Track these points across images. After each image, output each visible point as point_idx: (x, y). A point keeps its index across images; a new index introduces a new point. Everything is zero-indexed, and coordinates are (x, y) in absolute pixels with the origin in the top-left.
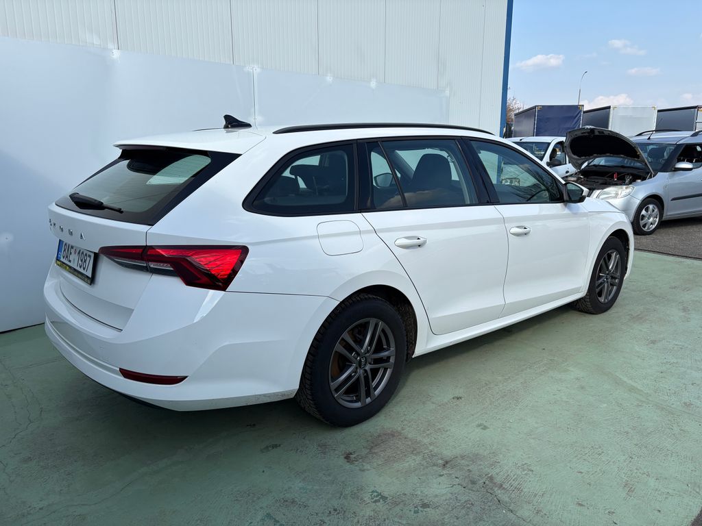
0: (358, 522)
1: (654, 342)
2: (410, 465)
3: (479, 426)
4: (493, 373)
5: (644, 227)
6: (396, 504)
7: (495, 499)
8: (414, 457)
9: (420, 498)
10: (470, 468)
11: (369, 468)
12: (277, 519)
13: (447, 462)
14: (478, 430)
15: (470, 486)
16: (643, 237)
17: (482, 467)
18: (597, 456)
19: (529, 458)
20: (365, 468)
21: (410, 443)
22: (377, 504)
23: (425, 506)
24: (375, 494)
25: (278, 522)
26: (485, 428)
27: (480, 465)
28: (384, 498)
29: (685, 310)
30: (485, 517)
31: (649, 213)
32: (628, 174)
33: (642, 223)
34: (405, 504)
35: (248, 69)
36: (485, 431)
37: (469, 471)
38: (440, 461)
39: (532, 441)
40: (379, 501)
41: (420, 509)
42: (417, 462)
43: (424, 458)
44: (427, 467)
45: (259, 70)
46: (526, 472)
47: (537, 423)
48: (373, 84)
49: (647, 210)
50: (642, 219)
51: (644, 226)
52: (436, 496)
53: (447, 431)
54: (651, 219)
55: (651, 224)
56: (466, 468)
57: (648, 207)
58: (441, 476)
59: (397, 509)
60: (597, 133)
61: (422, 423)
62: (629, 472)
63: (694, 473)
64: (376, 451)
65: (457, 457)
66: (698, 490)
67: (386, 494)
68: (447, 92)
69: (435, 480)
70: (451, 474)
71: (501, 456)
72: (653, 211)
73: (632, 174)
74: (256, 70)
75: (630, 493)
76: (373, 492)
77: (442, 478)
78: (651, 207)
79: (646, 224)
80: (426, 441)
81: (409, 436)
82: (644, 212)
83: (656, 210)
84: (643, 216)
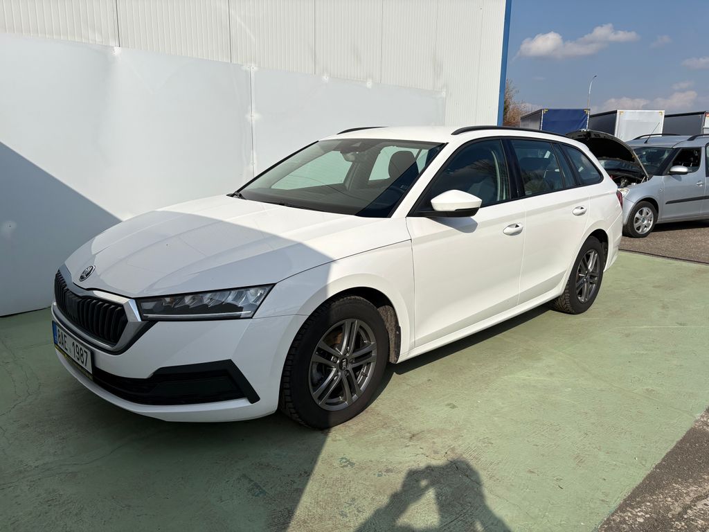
0: (326, 483)
1: (628, 335)
2: (379, 437)
3: (448, 405)
4: (468, 359)
5: (639, 230)
6: (362, 469)
7: (454, 466)
8: (383, 430)
9: (385, 464)
10: (433, 440)
11: (341, 438)
12: (252, 479)
13: (414, 435)
14: (447, 408)
15: (433, 455)
16: (637, 239)
17: (446, 440)
18: (554, 432)
19: (491, 433)
20: (337, 438)
21: (381, 418)
22: (345, 468)
23: (388, 471)
24: (344, 460)
25: (252, 481)
26: (454, 407)
27: (445, 438)
28: (352, 464)
29: (664, 307)
30: (442, 480)
31: (643, 215)
32: (623, 177)
33: (636, 225)
34: (370, 469)
35: (245, 68)
36: (453, 410)
37: (434, 443)
38: (408, 434)
39: (496, 419)
40: (346, 466)
41: (384, 473)
42: (386, 435)
43: (392, 432)
44: (395, 439)
45: (256, 69)
46: (486, 444)
47: (503, 404)
48: (369, 84)
49: (641, 213)
50: (636, 222)
51: (638, 228)
52: (400, 463)
53: (418, 409)
54: (646, 222)
55: (646, 227)
56: (431, 441)
57: (642, 211)
58: (407, 446)
59: (363, 473)
60: (593, 136)
61: (395, 402)
62: (582, 447)
63: (643, 449)
64: (350, 424)
65: (424, 431)
66: (644, 463)
67: (354, 461)
68: (444, 94)
69: (400, 450)
70: (416, 445)
71: (465, 431)
72: (648, 214)
73: (627, 178)
74: (254, 68)
75: (580, 464)
76: (342, 458)
77: (408, 448)
78: (645, 210)
79: (640, 227)
80: (397, 417)
81: (382, 412)
82: (637, 215)
83: (650, 214)
84: (637, 219)
